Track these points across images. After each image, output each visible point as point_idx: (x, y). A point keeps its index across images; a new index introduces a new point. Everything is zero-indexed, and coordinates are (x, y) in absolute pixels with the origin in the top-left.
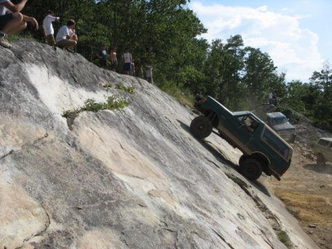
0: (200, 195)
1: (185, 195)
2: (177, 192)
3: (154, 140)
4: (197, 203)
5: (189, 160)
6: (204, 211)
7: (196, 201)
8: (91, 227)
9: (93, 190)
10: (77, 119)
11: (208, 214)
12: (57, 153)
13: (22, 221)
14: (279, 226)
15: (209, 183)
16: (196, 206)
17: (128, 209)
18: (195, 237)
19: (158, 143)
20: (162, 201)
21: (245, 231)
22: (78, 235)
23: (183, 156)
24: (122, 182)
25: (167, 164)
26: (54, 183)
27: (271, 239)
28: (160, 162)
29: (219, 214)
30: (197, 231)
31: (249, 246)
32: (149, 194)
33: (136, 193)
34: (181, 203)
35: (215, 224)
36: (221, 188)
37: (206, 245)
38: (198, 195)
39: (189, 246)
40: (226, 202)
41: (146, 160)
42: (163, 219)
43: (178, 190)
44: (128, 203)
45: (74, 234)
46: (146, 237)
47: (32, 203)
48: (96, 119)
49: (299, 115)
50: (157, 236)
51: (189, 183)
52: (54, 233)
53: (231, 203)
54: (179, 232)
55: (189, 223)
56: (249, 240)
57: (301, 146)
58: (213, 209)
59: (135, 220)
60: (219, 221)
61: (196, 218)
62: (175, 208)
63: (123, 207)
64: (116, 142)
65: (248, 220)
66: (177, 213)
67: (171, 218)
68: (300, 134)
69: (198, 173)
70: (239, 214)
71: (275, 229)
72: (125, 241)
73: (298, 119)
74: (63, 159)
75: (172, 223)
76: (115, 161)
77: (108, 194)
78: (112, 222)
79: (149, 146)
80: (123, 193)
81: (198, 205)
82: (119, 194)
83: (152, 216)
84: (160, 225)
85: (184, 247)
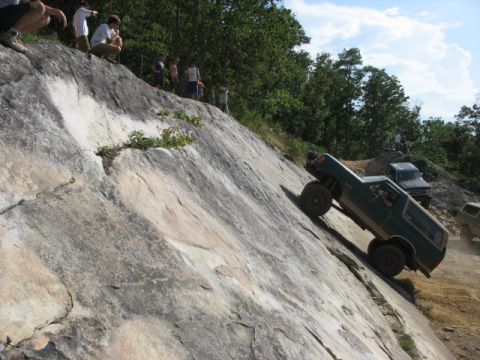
0: (290, 276)
1: (268, 275)
2: (257, 271)
3: (227, 194)
4: (286, 288)
5: (275, 226)
7: (283, 286)
8: (132, 315)
9: (137, 261)
10: (118, 160)
11: (300, 305)
12: (86, 206)
13: (33, 302)
14: (402, 326)
15: (303, 260)
16: (282, 292)
17: (185, 292)
18: (280, 336)
19: (232, 199)
20: (235, 282)
21: (353, 331)
22: (113, 325)
23: (267, 220)
24: (178, 252)
25: (245, 230)
26: (81, 250)
27: (388, 345)
28: (234, 226)
29: (316, 305)
30: (283, 328)
31: (357, 354)
32: (217, 271)
33: (198, 269)
34: (261, 287)
35: (309, 319)
36: (320, 268)
37: (296, 350)
38: (287, 277)
39: (271, 349)
40: (326, 288)
41: (214, 222)
42: (234, 309)
43: (259, 268)
44: (185, 284)
45: (107, 324)
47: (49, 277)
48: (145, 160)
49: (438, 168)
50: (225, 332)
51: (274, 259)
52: (78, 321)
53: (333, 290)
54: (257, 328)
55: (272, 316)
56: (357, 345)
57: (439, 212)
58: (307, 298)
59: (195, 308)
60: (316, 315)
61: (281, 309)
62: (254, 293)
63: (178, 288)
64: (172, 195)
65: (357, 316)
66: (256, 301)
67: (246, 307)
68: (438, 195)
69: (288, 245)
70: (344, 307)
71: (394, 331)
72: (179, 337)
73: (436, 175)
74: (96, 215)
75: (247, 314)
76: (169, 222)
77: (158, 269)
78: (162, 310)
79: (220, 204)
80: (179, 269)
81: (286, 291)
82: (172, 270)
83: (219, 304)
84: (230, 317)
85: (265, 349)
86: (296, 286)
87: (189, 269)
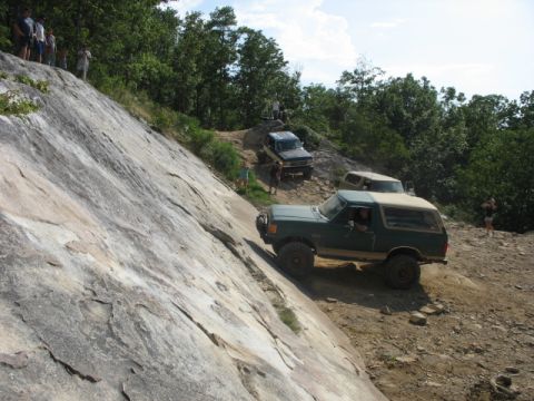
0: (155, 252)
1: (129, 251)
2: (117, 248)
3: (81, 166)
4: (150, 264)
5: (139, 201)
6: (160, 276)
7: (148, 262)
11: (167, 280)
14: (283, 300)
15: (171, 236)
16: (146, 268)
17: (27, 268)
18: (142, 312)
19: (86, 172)
20: (90, 259)
21: (227, 306)
23: (129, 194)
24: (20, 228)
25: (102, 204)
27: (267, 319)
28: (88, 200)
29: (185, 281)
30: (145, 303)
31: (231, 328)
32: (68, 248)
33: (45, 245)
34: (121, 264)
35: (177, 294)
36: (191, 244)
37: (161, 325)
38: (152, 254)
39: (132, 325)
40: (197, 264)
41: (64, 196)
42: (89, 286)
43: (118, 244)
44: (29, 260)
46: (58, 311)
49: (319, 136)
50: (77, 309)
51: (137, 235)
53: (206, 266)
54: (115, 304)
55: (134, 292)
56: (231, 319)
57: (321, 183)
58: (175, 274)
59: (40, 285)
60: (185, 291)
61: (145, 285)
62: (112, 270)
63: (21, 265)
64: (12, 167)
65: (233, 292)
66: (114, 277)
67: (102, 283)
68: (320, 165)
69: (154, 220)
70: (218, 283)
71: (275, 306)
72: (20, 316)
73: (317, 144)
75: (104, 290)
76: (9, 195)
79: (71, 176)
80: (21, 245)
81: (151, 268)
82: (13, 246)
83: (70, 281)
84: (83, 294)
85: (124, 325)
86: (162, 262)
87: (34, 245)
